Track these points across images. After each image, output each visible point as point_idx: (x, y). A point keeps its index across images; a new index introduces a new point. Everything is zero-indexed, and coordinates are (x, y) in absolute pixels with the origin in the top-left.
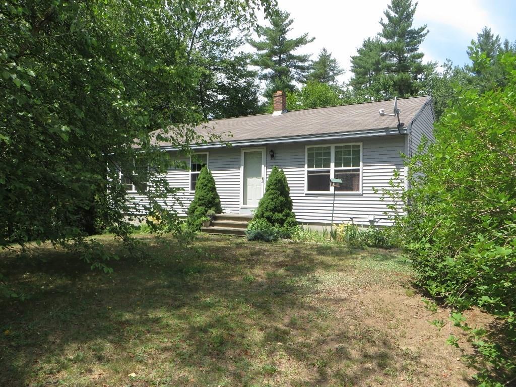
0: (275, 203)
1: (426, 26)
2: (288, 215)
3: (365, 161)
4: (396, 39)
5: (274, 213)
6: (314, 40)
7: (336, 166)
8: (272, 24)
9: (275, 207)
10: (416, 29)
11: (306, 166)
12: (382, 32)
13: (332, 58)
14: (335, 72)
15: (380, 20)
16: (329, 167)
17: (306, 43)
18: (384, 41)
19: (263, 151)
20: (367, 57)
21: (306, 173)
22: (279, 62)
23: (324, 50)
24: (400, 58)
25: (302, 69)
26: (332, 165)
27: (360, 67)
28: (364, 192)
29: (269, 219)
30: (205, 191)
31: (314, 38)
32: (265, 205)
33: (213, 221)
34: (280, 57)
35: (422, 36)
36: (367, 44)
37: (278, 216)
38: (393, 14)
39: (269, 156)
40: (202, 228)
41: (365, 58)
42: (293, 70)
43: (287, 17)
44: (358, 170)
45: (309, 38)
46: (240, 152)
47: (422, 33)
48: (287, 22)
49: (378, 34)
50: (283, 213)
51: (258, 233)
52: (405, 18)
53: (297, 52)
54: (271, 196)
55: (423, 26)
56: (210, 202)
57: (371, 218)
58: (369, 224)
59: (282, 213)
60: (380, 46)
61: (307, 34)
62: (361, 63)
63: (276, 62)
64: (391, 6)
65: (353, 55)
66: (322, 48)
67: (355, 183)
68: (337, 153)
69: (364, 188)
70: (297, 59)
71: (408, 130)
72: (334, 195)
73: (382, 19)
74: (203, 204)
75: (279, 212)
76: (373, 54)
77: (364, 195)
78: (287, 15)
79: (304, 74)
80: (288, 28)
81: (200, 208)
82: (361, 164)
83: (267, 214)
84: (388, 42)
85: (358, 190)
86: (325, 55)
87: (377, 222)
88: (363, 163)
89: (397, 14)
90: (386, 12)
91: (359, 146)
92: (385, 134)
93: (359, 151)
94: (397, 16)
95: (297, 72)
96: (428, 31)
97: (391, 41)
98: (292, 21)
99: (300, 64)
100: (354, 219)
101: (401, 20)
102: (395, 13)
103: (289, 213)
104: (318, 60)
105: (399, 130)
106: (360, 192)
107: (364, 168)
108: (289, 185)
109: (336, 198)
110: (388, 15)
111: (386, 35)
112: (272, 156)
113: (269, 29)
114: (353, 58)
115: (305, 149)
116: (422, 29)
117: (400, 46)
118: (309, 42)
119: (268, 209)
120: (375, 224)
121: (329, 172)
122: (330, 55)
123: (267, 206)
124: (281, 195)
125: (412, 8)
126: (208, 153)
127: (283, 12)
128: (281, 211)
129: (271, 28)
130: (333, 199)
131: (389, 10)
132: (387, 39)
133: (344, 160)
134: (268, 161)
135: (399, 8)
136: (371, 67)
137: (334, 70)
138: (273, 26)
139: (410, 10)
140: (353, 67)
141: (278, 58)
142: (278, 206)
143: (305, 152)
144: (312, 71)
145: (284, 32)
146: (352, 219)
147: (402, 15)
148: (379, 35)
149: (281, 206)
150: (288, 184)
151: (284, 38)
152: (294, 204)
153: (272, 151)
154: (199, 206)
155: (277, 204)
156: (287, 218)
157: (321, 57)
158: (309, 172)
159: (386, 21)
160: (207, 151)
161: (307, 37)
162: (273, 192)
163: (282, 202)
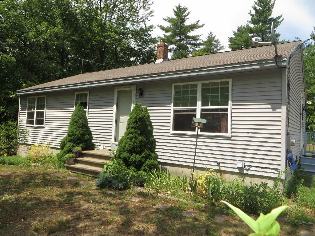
0: (134, 143)
1: (281, 16)
2: (147, 157)
3: (234, 99)
4: (260, 25)
5: (131, 155)
6: (204, 26)
7: (202, 105)
8: (175, 16)
9: (133, 148)
10: (275, 18)
11: (172, 104)
12: (250, 20)
13: (216, 39)
14: (218, 48)
15: (249, 12)
16: (196, 105)
17: (198, 28)
18: (252, 26)
19: (134, 89)
20: (240, 37)
21: (172, 111)
22: (180, 41)
23: (211, 33)
24: (263, 37)
25: (195, 45)
26: (199, 103)
27: (235, 44)
28: (233, 134)
29: (125, 161)
30: (75, 127)
31: (204, 25)
32: (123, 144)
33: (78, 158)
34: (180, 37)
35: (278, 22)
36: (240, 30)
37: (136, 157)
38: (258, 8)
39: (138, 94)
40: (66, 165)
41: (238, 38)
42: (188, 46)
43: (185, 11)
44: (227, 110)
45: (200, 24)
46: (113, 91)
47: (279, 20)
48: (185, 13)
49: (247, 22)
50: (142, 155)
51: (107, 178)
52: (267, 10)
53: (191, 34)
54: (130, 135)
55: (280, 16)
56: (79, 139)
57: (240, 165)
58: (237, 171)
59: (140, 154)
60: (249, 29)
61: (199, 21)
62: (235, 41)
63: (177, 41)
64: (257, 2)
65: (230, 37)
66: (209, 32)
67: (223, 124)
68: (204, 91)
69: (233, 130)
70: (192, 39)
71: (287, 62)
72: (197, 136)
73: (250, 11)
74: (72, 140)
75: (137, 153)
76: (244, 35)
77: (233, 138)
78: (186, 9)
79: (196, 49)
80: (186, 18)
81: (68, 144)
82: (230, 102)
83: (125, 155)
84: (255, 26)
85: (226, 132)
86: (211, 37)
87: (248, 170)
88: (232, 101)
89: (261, 7)
90: (253, 6)
91: (228, 82)
92: (258, 67)
93: (228, 88)
94: (261, 9)
95: (191, 47)
96: (283, 19)
97: (257, 26)
98: (189, 13)
99: (194, 42)
100: (221, 165)
101: (264, 12)
102: (260, 7)
103: (149, 155)
104: (206, 40)
105: (276, 62)
106: (228, 134)
107: (234, 107)
108: (153, 124)
109: (199, 140)
110: (255, 9)
111: (254, 22)
112: (141, 94)
113: (173, 19)
114: (230, 39)
115: (172, 86)
116: (279, 18)
117: (264, 28)
118: (200, 27)
119: (126, 149)
120: (245, 172)
121: (195, 111)
122: (215, 37)
123: (125, 146)
124: (141, 134)
125: (272, 3)
126: (88, 92)
127: (183, 7)
128: (140, 153)
129: (175, 18)
130: (195, 140)
131: (256, 5)
132: (254, 24)
133: (211, 98)
134: (137, 100)
135: (263, 3)
136: (243, 43)
137: (217, 47)
138: (176, 17)
139: (271, 5)
140: (230, 45)
141: (179, 38)
142: (136, 147)
143: (171, 90)
144: (202, 47)
145: (183, 21)
146: (219, 164)
147: (265, 8)
148: (249, 22)
149: (141, 146)
150: (151, 123)
151: (183, 25)
152: (157, 143)
153: (140, 89)
154: (69, 142)
155: (135, 144)
156: (146, 160)
157: (208, 38)
158: (175, 111)
159: (253, 12)
160: (88, 91)
161: (198, 24)
162: (132, 130)
163: (141, 141)
